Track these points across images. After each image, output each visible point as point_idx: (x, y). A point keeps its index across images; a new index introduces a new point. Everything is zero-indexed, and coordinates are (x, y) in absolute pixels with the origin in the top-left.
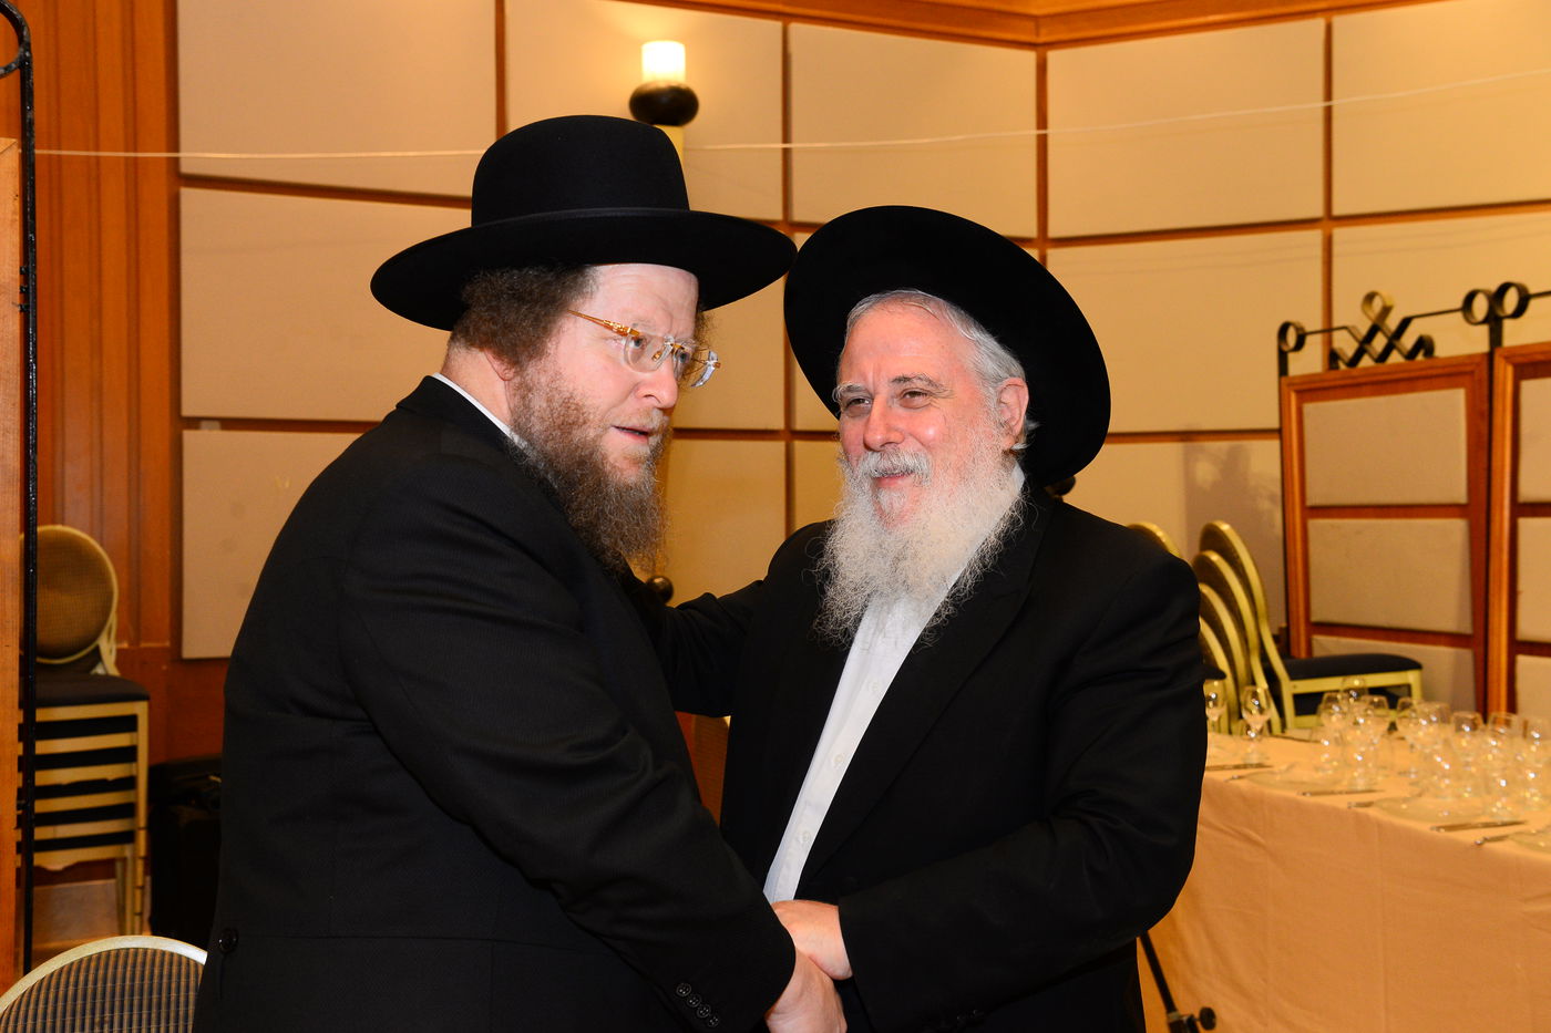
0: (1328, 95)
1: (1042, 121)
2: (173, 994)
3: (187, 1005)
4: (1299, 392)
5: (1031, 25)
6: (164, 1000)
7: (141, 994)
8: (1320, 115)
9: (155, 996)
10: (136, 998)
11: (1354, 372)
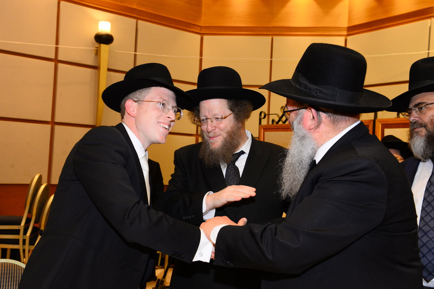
0: (271, 57)
1: (201, 54)
2: (15, 275)
3: (19, 277)
4: (264, 129)
5: (200, 28)
6: (13, 276)
7: (7, 275)
8: (269, 62)
9: (10, 275)
10: (5, 275)
11: (277, 125)
